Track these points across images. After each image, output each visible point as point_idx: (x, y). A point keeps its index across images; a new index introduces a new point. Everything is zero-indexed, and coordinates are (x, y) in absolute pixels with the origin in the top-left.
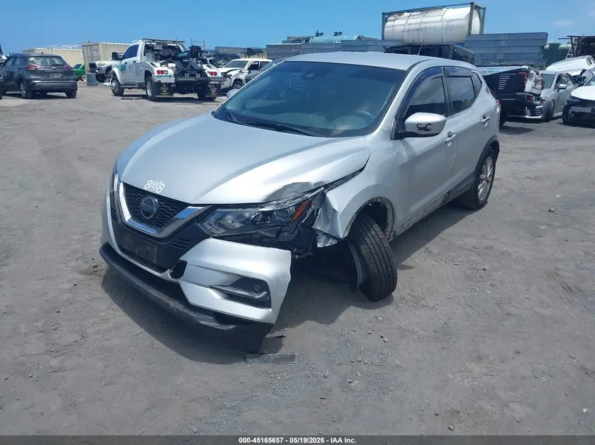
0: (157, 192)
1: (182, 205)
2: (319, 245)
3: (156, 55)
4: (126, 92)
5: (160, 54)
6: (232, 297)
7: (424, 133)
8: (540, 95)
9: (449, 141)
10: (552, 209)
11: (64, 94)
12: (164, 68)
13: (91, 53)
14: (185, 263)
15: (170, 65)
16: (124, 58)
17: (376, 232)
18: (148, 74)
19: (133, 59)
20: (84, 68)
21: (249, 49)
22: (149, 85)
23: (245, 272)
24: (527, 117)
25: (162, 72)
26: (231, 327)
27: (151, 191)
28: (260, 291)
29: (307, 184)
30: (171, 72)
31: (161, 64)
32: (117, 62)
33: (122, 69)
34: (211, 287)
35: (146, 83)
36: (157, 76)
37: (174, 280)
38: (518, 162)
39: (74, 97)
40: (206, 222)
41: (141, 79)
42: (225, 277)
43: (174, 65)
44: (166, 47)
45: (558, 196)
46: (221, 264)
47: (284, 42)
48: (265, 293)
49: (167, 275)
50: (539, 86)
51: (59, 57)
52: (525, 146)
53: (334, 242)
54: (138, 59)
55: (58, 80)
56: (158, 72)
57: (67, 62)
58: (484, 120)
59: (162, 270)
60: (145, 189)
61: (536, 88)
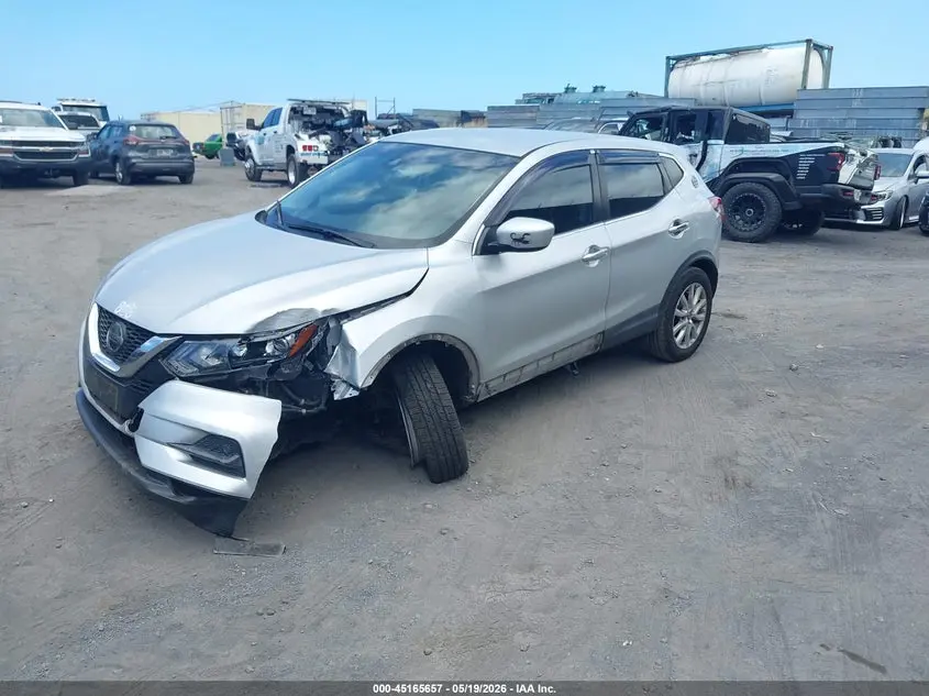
0: (126, 318)
1: (148, 334)
2: (336, 397)
3: (305, 122)
4: (265, 176)
5: (311, 122)
6: (197, 460)
7: (522, 246)
8: (871, 188)
9: (593, 259)
10: (794, 366)
11: (177, 179)
12: (313, 142)
13: (232, 119)
14: (142, 412)
15: (322, 137)
16: (263, 127)
17: (433, 384)
18: (290, 150)
19: (275, 128)
20: (221, 140)
21: (463, 113)
22: (292, 167)
23: (210, 427)
24: (859, 222)
25: (310, 148)
26: (192, 499)
27: (121, 315)
28: (229, 454)
29: (311, 311)
30: (323, 148)
31: (310, 137)
32: (253, 133)
33: (260, 142)
34: (170, 445)
35: (288, 164)
36: (302, 154)
37: (130, 434)
38: (797, 292)
39: (190, 182)
40: (173, 358)
41: (282, 157)
42: (189, 433)
43: (328, 138)
44: (321, 110)
45: (820, 346)
46: (183, 415)
47: (517, 101)
48: (237, 456)
49: (124, 428)
50: (870, 172)
51: (172, 127)
52: (822, 268)
53: (356, 393)
54: (279, 128)
55: (168, 158)
56: (304, 147)
57: (182, 133)
58: (676, 228)
59: (122, 420)
60: (116, 312)
61: (863, 178)
